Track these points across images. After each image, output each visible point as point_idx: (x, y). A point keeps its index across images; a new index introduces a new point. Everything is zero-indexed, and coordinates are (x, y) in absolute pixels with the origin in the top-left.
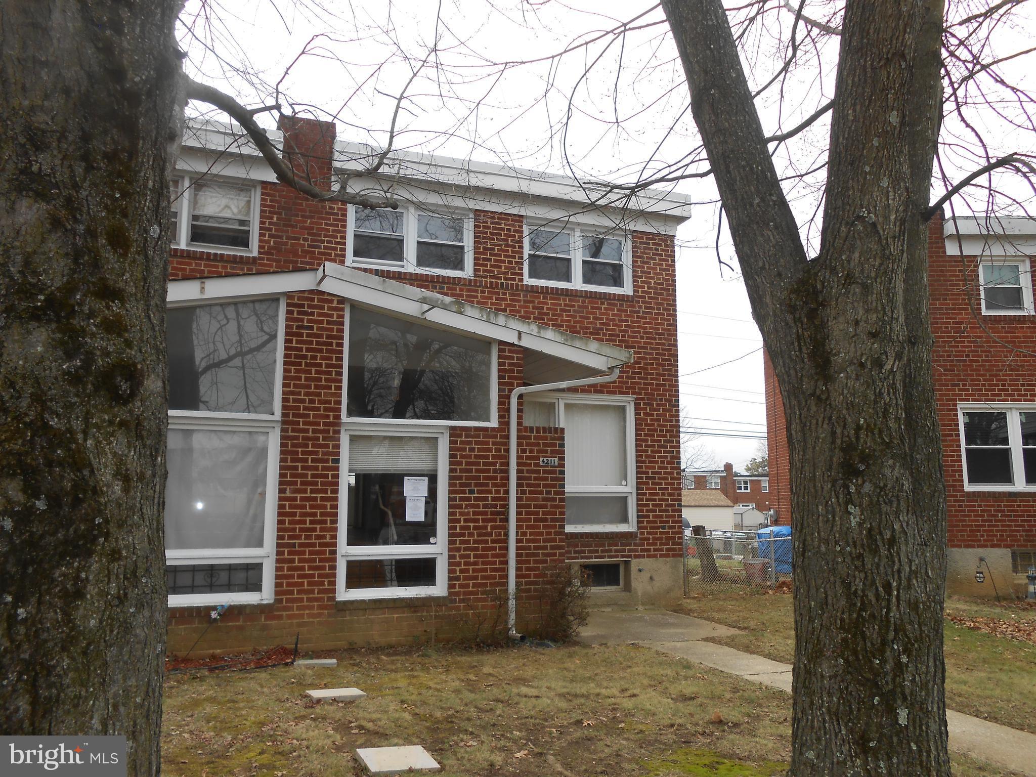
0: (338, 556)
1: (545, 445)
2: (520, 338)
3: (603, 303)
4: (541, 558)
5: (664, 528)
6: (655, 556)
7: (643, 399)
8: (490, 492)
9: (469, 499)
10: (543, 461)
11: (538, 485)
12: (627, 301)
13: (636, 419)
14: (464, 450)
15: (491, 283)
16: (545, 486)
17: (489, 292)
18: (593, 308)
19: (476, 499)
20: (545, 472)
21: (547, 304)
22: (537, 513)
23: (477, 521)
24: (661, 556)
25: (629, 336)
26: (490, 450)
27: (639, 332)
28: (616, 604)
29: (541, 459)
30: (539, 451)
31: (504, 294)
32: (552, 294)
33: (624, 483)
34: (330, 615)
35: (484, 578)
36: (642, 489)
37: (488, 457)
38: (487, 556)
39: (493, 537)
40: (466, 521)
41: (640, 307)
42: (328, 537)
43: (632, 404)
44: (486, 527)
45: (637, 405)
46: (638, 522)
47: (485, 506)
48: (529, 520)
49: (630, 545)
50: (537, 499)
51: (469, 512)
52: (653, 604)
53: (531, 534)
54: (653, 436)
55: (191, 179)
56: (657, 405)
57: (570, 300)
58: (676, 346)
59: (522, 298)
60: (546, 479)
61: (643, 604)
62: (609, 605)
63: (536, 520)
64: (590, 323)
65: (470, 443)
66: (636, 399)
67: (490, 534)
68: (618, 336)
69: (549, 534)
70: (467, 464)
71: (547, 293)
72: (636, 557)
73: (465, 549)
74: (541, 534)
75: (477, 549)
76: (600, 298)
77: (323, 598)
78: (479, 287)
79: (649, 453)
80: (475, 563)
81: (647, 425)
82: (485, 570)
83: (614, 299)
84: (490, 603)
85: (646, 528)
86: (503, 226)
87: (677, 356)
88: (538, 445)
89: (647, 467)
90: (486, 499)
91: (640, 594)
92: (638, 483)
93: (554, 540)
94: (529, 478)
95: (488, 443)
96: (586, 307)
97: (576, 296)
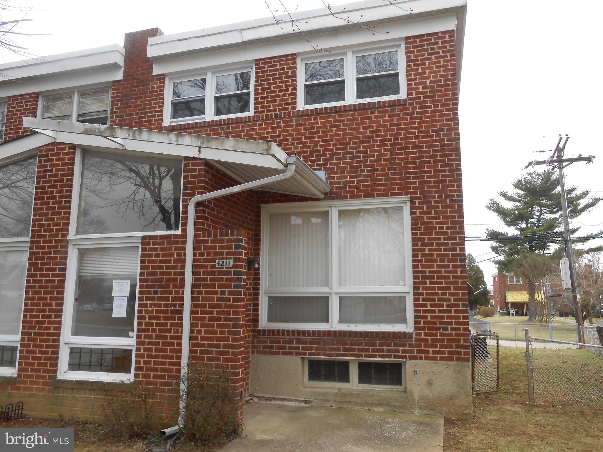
0: (62, 344)
1: (221, 247)
2: (200, 152)
3: (373, 113)
4: (214, 355)
5: (446, 329)
6: (435, 359)
7: (418, 198)
8: (170, 293)
9: (153, 299)
10: (219, 263)
11: (213, 286)
12: (399, 105)
13: (412, 219)
14: (151, 256)
15: (267, 115)
16: (220, 286)
17: (266, 124)
18: (362, 119)
19: (159, 299)
20: (220, 273)
21: (318, 123)
22: (212, 313)
23: (158, 318)
24: (442, 359)
25: (402, 139)
26: (172, 255)
27: (414, 133)
28: (388, 404)
29: (217, 261)
30: (216, 254)
31: (279, 123)
32: (322, 113)
33: (402, 283)
34: (49, 391)
35: (163, 370)
36: (419, 288)
37: (170, 261)
38: (165, 351)
39: (172, 334)
40: (150, 318)
41: (414, 108)
42: (52, 328)
43: (408, 204)
44: (166, 325)
45: (413, 204)
46: (416, 323)
47: (166, 305)
48: (204, 319)
49: (404, 345)
50: (212, 299)
51: (153, 311)
52: (433, 410)
53: (206, 332)
54: (431, 234)
55: (78, 92)
56: (435, 202)
57: (339, 116)
58: (458, 139)
59: (294, 123)
60: (221, 280)
61: (420, 408)
62: (381, 405)
63: (210, 319)
64: (360, 133)
65: (156, 250)
66: (411, 198)
67: (169, 331)
68: (390, 140)
69: (222, 332)
70: (154, 268)
71: (317, 114)
72: (411, 358)
73: (149, 343)
74: (215, 332)
75: (158, 344)
76: (370, 108)
77: (46, 376)
78: (257, 121)
79: (427, 252)
80: (156, 357)
81: (423, 223)
82: (164, 363)
83: (385, 107)
84: (167, 394)
85: (423, 329)
86: (278, 67)
87: (459, 149)
88: (215, 248)
89: (423, 266)
90: (167, 299)
91: (416, 397)
92: (414, 283)
93: (227, 339)
94: (205, 280)
95: (170, 249)
96: (356, 119)
97: (345, 111)
